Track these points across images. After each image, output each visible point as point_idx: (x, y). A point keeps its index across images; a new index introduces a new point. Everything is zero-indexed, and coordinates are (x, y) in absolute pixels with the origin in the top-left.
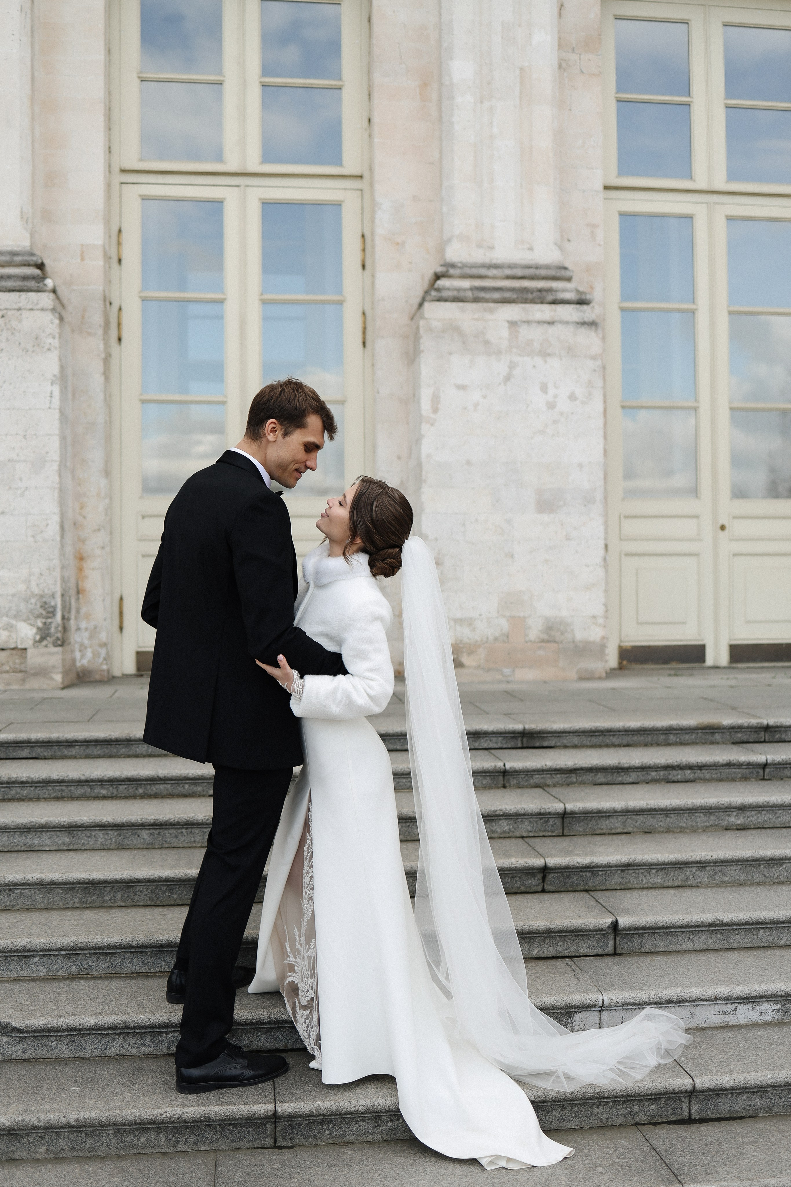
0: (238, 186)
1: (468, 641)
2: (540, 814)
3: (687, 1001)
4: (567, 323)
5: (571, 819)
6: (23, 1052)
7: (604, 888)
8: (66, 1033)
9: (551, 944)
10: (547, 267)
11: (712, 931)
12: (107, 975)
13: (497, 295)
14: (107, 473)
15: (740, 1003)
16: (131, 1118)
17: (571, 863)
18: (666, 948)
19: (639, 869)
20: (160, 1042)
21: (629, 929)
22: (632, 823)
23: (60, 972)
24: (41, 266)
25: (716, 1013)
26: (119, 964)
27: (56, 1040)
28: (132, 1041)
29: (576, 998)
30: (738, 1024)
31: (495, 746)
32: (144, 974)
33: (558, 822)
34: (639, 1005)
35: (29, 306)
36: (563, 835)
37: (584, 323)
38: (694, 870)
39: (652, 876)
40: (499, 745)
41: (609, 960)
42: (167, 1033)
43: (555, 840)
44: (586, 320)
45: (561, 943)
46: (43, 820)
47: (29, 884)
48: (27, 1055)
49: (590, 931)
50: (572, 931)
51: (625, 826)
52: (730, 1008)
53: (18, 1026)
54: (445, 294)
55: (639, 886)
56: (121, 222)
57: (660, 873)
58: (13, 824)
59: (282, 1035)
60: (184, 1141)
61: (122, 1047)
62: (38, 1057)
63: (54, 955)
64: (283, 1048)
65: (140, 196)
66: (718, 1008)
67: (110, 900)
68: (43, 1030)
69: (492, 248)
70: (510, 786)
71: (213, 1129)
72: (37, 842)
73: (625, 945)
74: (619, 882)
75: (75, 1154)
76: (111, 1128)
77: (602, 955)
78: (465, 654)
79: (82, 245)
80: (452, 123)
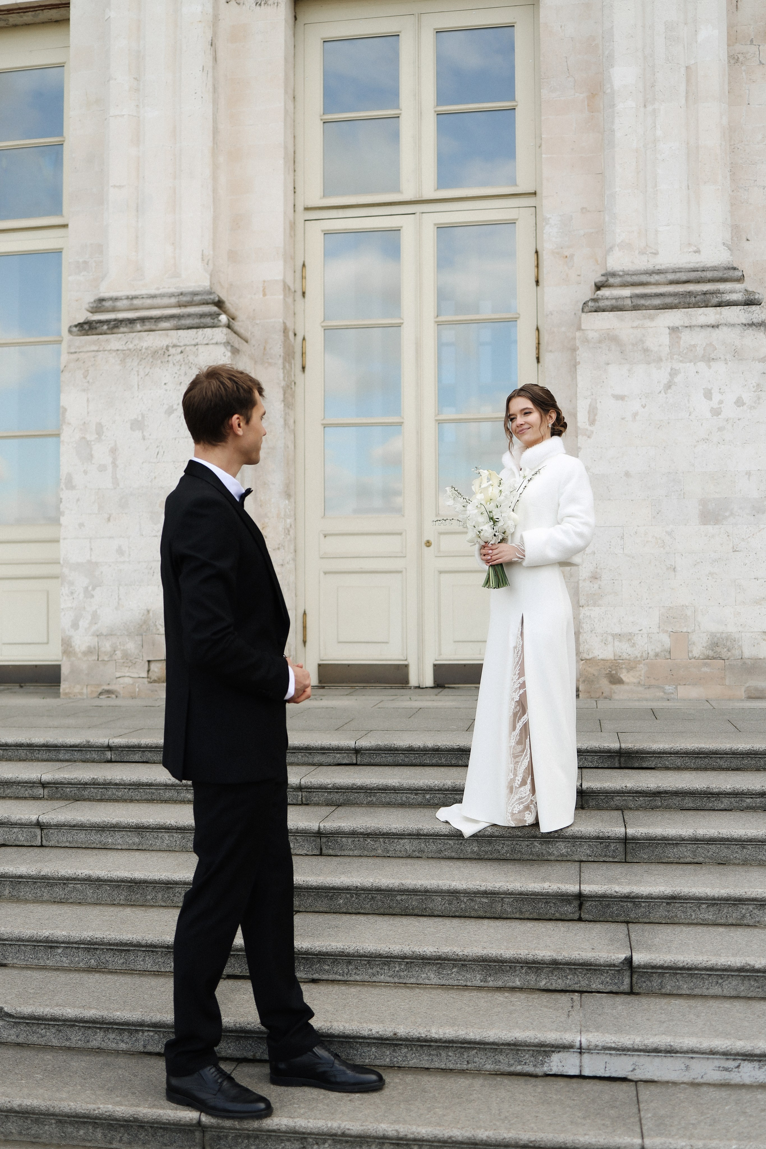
0: (414, 214)
1: (628, 657)
2: (598, 838)
3: (677, 1052)
4: (733, 325)
5: (634, 845)
6: (17, 1036)
7: (648, 921)
8: (52, 1023)
9: (560, 977)
10: (714, 269)
11: (744, 976)
12: (122, 971)
13: (657, 302)
15: (744, 1060)
16: (67, 1110)
17: (609, 892)
18: (690, 991)
19: (687, 903)
20: (137, 1040)
21: (645, 967)
22: (703, 852)
23: (81, 964)
24: (219, 304)
25: (715, 1068)
26: (133, 961)
27: (45, 1028)
28: (112, 1036)
29: (551, 1037)
30: (741, 1083)
31: (591, 765)
32: (155, 973)
33: (620, 847)
34: (623, 1050)
35: (205, 342)
36: (626, 862)
37: (752, 325)
38: (751, 908)
39: (703, 911)
40: (595, 764)
41: (619, 1000)
42: (143, 1031)
43: (613, 866)
44: (755, 321)
45: (571, 976)
46: (114, 820)
47: (78, 880)
48: (20, 1040)
49: (601, 965)
50: (581, 964)
51: (695, 855)
52: (731, 1064)
53: (9, 1012)
54: (602, 304)
55: (687, 922)
56: (304, 258)
57: (711, 909)
58: (88, 823)
59: (251, 1045)
60: (119, 1138)
61: (103, 1041)
62: (30, 1043)
63: (75, 948)
64: (251, 1057)
65: (323, 231)
66: (717, 1063)
67: (152, 899)
68: (31, 1017)
69: (656, 254)
70: (588, 807)
71: (146, 1130)
72: (110, 840)
73: (642, 985)
74: (664, 916)
75: (22, 1138)
76: (52, 1117)
77: (616, 993)
78: (624, 671)
79: (264, 281)
80: (613, 131)
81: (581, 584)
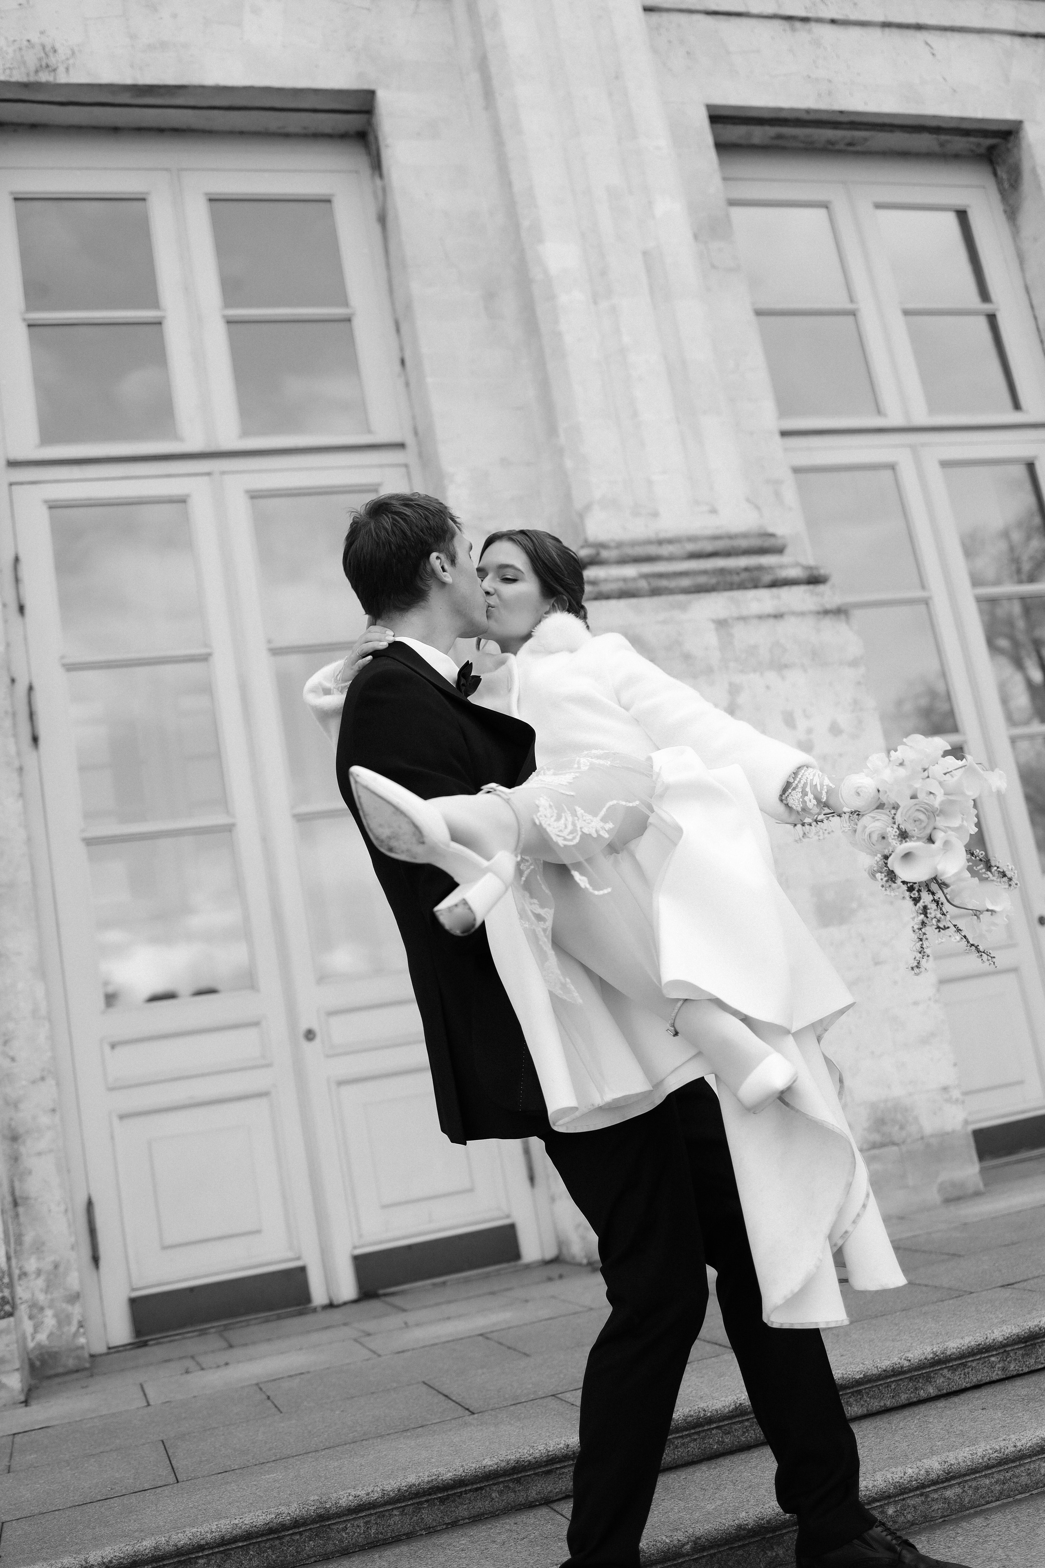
0: (209, 474)
4: (802, 614)
10: (742, 534)
13: (683, 583)
14: (42, 971)
37: (826, 612)
44: (828, 606)
54: (604, 587)
56: (16, 546)
65: (46, 502)
69: (655, 515)
80: (559, 334)
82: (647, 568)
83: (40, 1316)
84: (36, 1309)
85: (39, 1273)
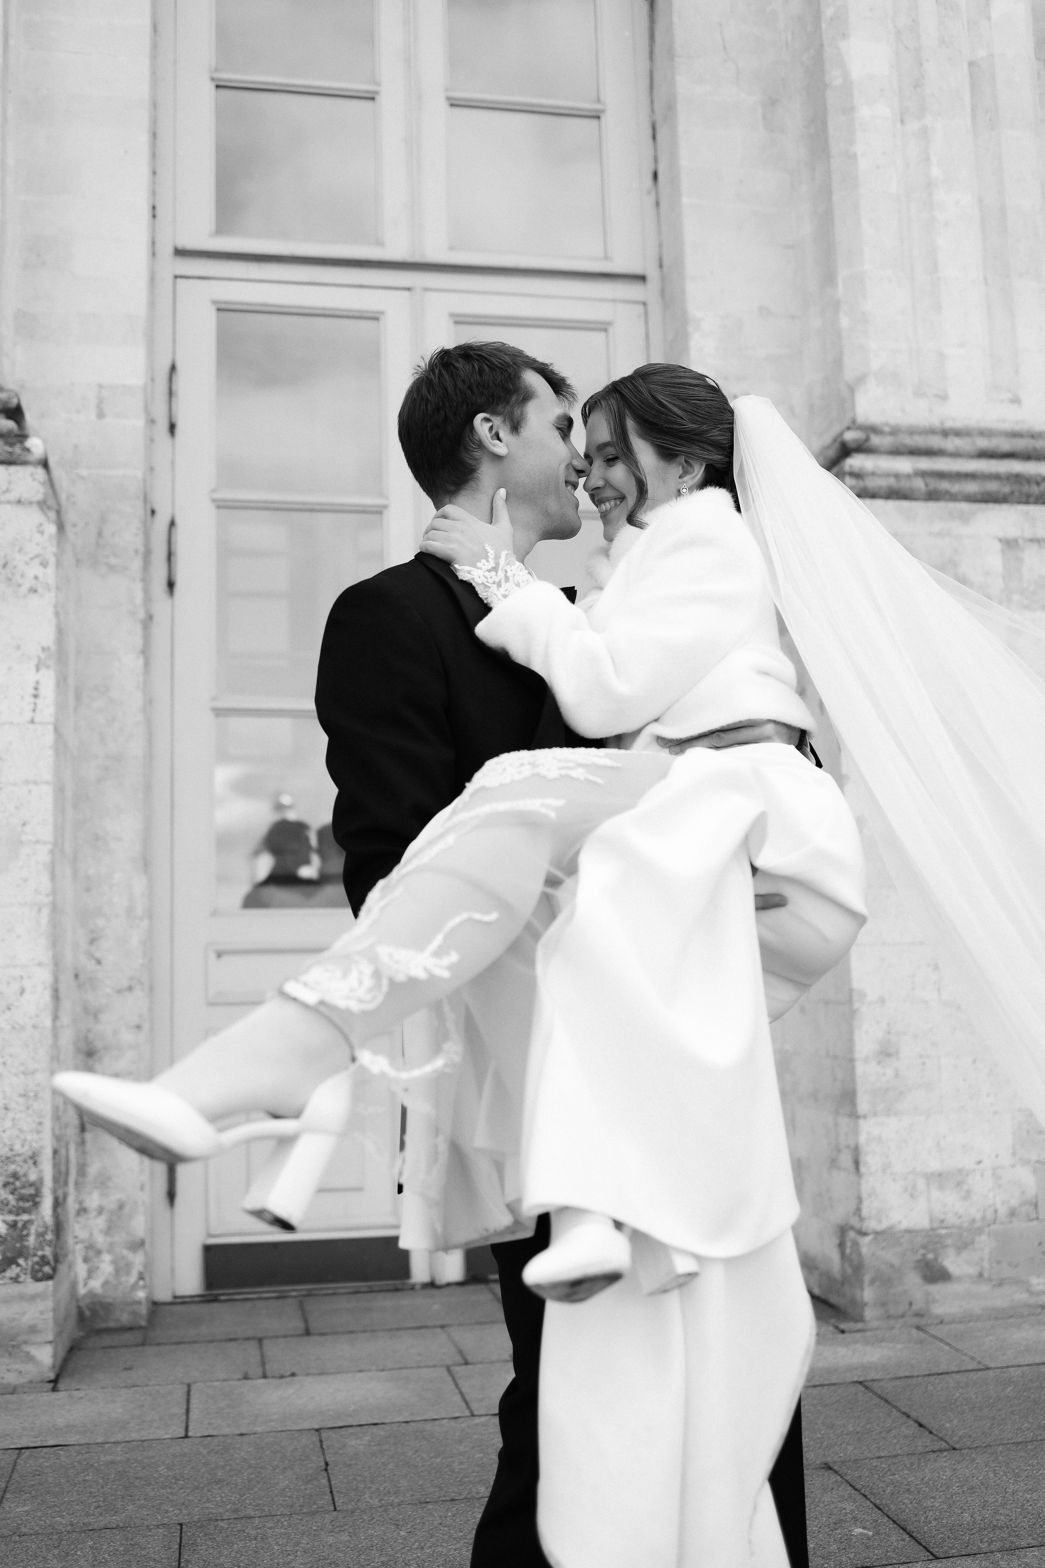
0: (409, 289)
1: (957, 1222)
14: (146, 863)
24: (15, 415)
54: (874, 484)
56: (174, 353)
65: (214, 302)
69: (944, 397)
78: (951, 1252)
79: (100, 386)
80: (853, 157)
81: (860, 1069)
82: (926, 464)
83: (95, 1260)
84: (92, 1252)
85: (100, 1211)
